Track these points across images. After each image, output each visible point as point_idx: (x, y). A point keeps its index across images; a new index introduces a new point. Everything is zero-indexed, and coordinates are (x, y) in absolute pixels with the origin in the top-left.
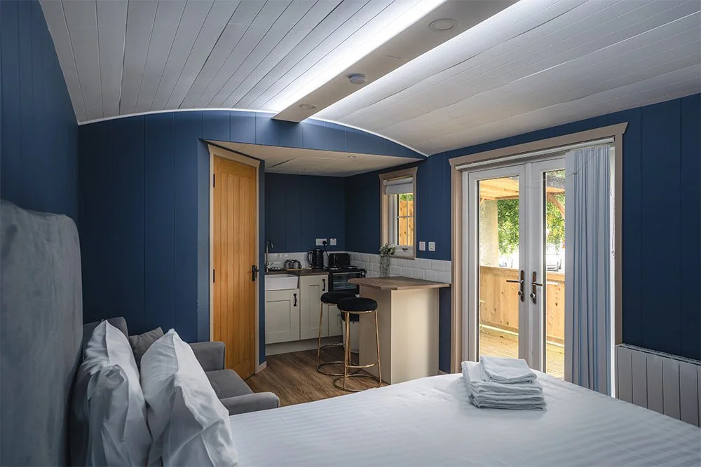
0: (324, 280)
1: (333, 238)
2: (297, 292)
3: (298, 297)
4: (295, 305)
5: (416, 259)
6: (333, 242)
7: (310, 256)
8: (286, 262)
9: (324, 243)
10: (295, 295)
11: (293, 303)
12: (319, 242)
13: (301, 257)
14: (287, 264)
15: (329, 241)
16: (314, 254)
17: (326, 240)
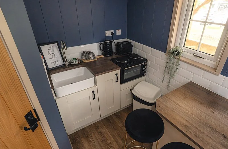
0: (116, 74)
1: (118, 29)
2: (95, 89)
3: (96, 93)
4: (94, 99)
5: (220, 75)
6: (119, 32)
7: (101, 45)
8: (82, 54)
9: (112, 34)
10: (93, 92)
11: (92, 98)
12: (108, 33)
13: (95, 48)
14: (84, 56)
15: (115, 32)
16: (105, 44)
17: (113, 31)
